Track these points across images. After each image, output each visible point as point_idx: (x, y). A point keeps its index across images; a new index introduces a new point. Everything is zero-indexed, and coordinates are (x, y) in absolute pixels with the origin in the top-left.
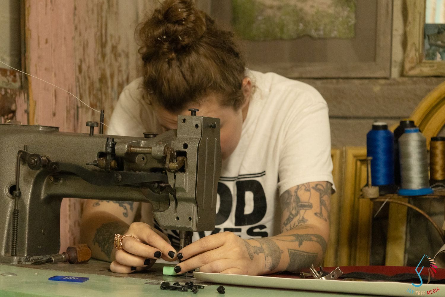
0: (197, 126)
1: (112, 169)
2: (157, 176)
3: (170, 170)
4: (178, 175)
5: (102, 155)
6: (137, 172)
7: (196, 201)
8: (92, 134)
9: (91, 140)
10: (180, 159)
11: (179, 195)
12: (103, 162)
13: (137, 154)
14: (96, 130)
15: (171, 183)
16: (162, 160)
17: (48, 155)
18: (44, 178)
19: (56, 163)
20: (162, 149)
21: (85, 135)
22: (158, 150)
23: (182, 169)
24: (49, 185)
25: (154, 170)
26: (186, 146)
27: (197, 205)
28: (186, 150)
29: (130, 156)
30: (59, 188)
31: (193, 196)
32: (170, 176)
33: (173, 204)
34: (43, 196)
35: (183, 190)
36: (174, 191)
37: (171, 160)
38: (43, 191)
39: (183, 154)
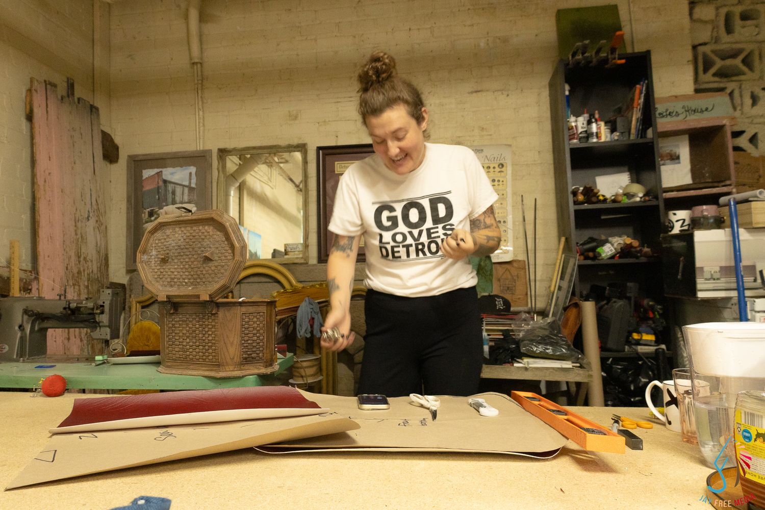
0: (109, 294)
1: (69, 315)
2: (91, 316)
3: (96, 313)
4: (100, 316)
5: (65, 308)
6: (82, 316)
7: (109, 326)
8: (60, 299)
9: (59, 302)
10: (101, 308)
11: (101, 324)
12: (64, 312)
13: (81, 307)
14: (62, 298)
15: (97, 320)
16: (93, 309)
17: (39, 310)
18: (36, 322)
19: (43, 314)
20: (92, 304)
21: (56, 300)
22: (90, 305)
23: (102, 313)
24: (39, 324)
25: (90, 314)
26: (104, 303)
27: (110, 328)
29: (78, 308)
30: (45, 325)
31: (107, 324)
32: (97, 316)
33: (98, 328)
34: (36, 328)
35: (103, 322)
36: (98, 323)
37: (97, 309)
38: (36, 326)
39: (103, 306)
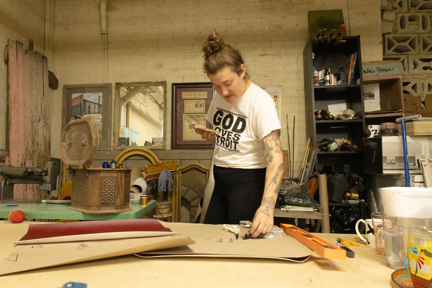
0: (51, 164)
1: (27, 176)
2: (40, 177)
3: (43, 175)
4: (46, 177)
5: (24, 172)
6: (34, 176)
7: (50, 183)
8: (22, 167)
9: (21, 168)
10: (46, 172)
11: (45, 181)
12: (24, 174)
13: (34, 171)
14: (23, 166)
15: (43, 179)
16: (41, 173)
17: (9, 173)
18: (8, 179)
19: (11, 175)
20: (41, 170)
21: (20, 167)
22: (40, 170)
23: (47, 175)
24: (9, 181)
25: (39, 175)
26: (47, 169)
27: (51, 184)
28: (48, 170)
29: (32, 172)
30: (13, 181)
31: (49, 182)
32: (43, 177)
33: (44, 184)
34: (7, 184)
35: (47, 180)
36: (44, 181)
37: (44, 173)
38: (8, 182)
39: (47, 171)
